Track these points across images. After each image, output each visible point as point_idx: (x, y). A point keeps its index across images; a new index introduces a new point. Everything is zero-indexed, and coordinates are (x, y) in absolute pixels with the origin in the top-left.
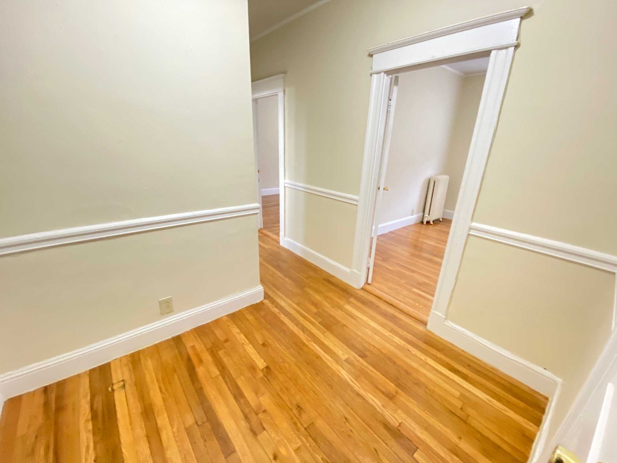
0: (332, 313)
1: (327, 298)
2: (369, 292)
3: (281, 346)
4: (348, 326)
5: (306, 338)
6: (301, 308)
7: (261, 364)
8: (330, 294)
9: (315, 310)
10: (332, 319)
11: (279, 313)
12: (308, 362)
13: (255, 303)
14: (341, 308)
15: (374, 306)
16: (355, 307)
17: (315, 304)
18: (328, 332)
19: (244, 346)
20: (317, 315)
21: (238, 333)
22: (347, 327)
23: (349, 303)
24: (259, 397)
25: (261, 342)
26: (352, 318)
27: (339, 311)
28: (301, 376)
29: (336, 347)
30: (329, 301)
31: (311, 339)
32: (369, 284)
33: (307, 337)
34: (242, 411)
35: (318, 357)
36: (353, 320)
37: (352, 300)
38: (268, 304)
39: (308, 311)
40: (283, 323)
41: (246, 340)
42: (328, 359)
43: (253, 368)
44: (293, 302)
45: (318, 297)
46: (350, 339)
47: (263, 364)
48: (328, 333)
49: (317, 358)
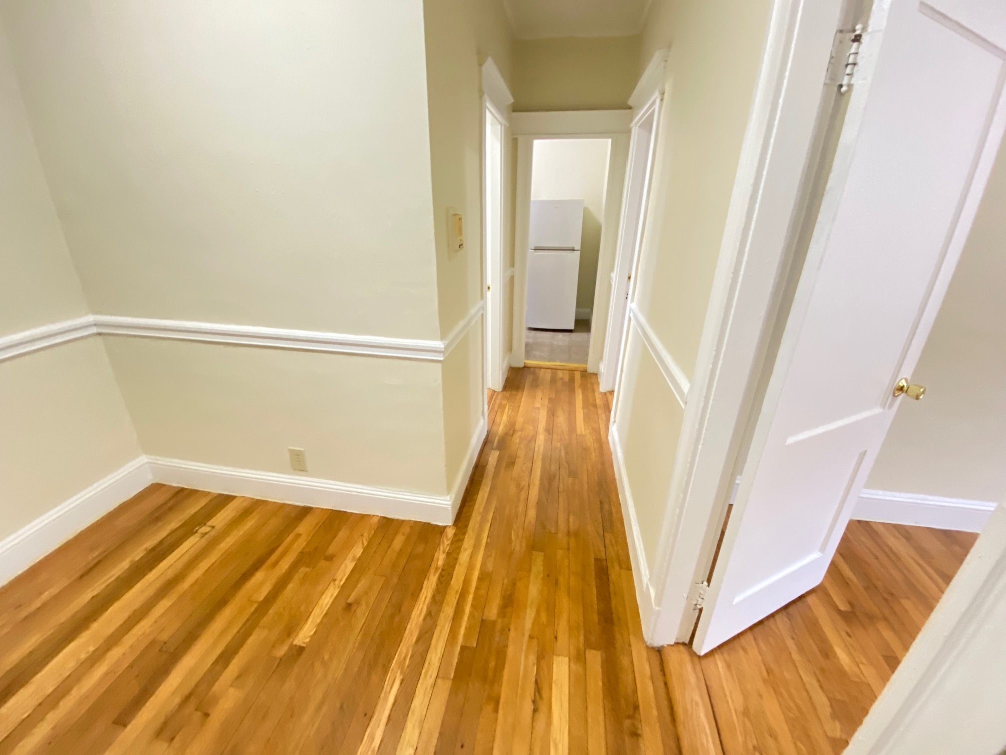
0: (511, 650)
1: (550, 607)
2: (664, 675)
3: (360, 631)
4: (501, 711)
5: (405, 658)
6: (477, 588)
7: (304, 635)
8: (564, 603)
9: (492, 612)
10: (492, 664)
11: (437, 569)
12: (345, 707)
13: (435, 523)
14: (543, 657)
15: (627, 723)
16: (579, 683)
17: (509, 602)
18: (449, 683)
19: (332, 584)
20: (484, 628)
21: (354, 557)
22: (496, 710)
23: (579, 658)
24: (231, 686)
25: (349, 601)
26: (534, 702)
27: (532, 658)
28: (305, 718)
29: (417, 732)
30: (544, 617)
31: (408, 666)
32: (693, 654)
33: (409, 656)
34: (197, 686)
35: (368, 716)
36: (529, 707)
37: (595, 658)
38: (447, 536)
39: (480, 604)
40: (415, 595)
41: (344, 580)
42: (372, 738)
43: (291, 630)
44: (484, 564)
45: (534, 590)
46: (462, 746)
47: (306, 638)
48: (445, 686)
49: (366, 715)
